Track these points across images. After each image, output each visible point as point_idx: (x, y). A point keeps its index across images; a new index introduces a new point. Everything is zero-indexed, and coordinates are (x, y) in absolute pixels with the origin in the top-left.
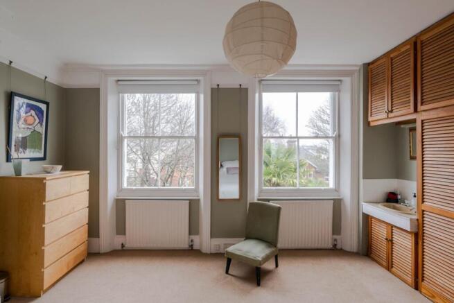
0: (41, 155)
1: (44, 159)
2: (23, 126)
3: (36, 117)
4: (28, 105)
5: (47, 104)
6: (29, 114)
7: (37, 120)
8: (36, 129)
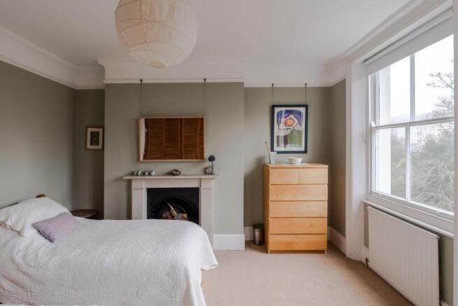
0: (303, 149)
1: (305, 152)
2: (283, 128)
3: (295, 119)
4: (287, 112)
5: (306, 106)
6: (288, 118)
7: (297, 121)
8: (295, 128)
